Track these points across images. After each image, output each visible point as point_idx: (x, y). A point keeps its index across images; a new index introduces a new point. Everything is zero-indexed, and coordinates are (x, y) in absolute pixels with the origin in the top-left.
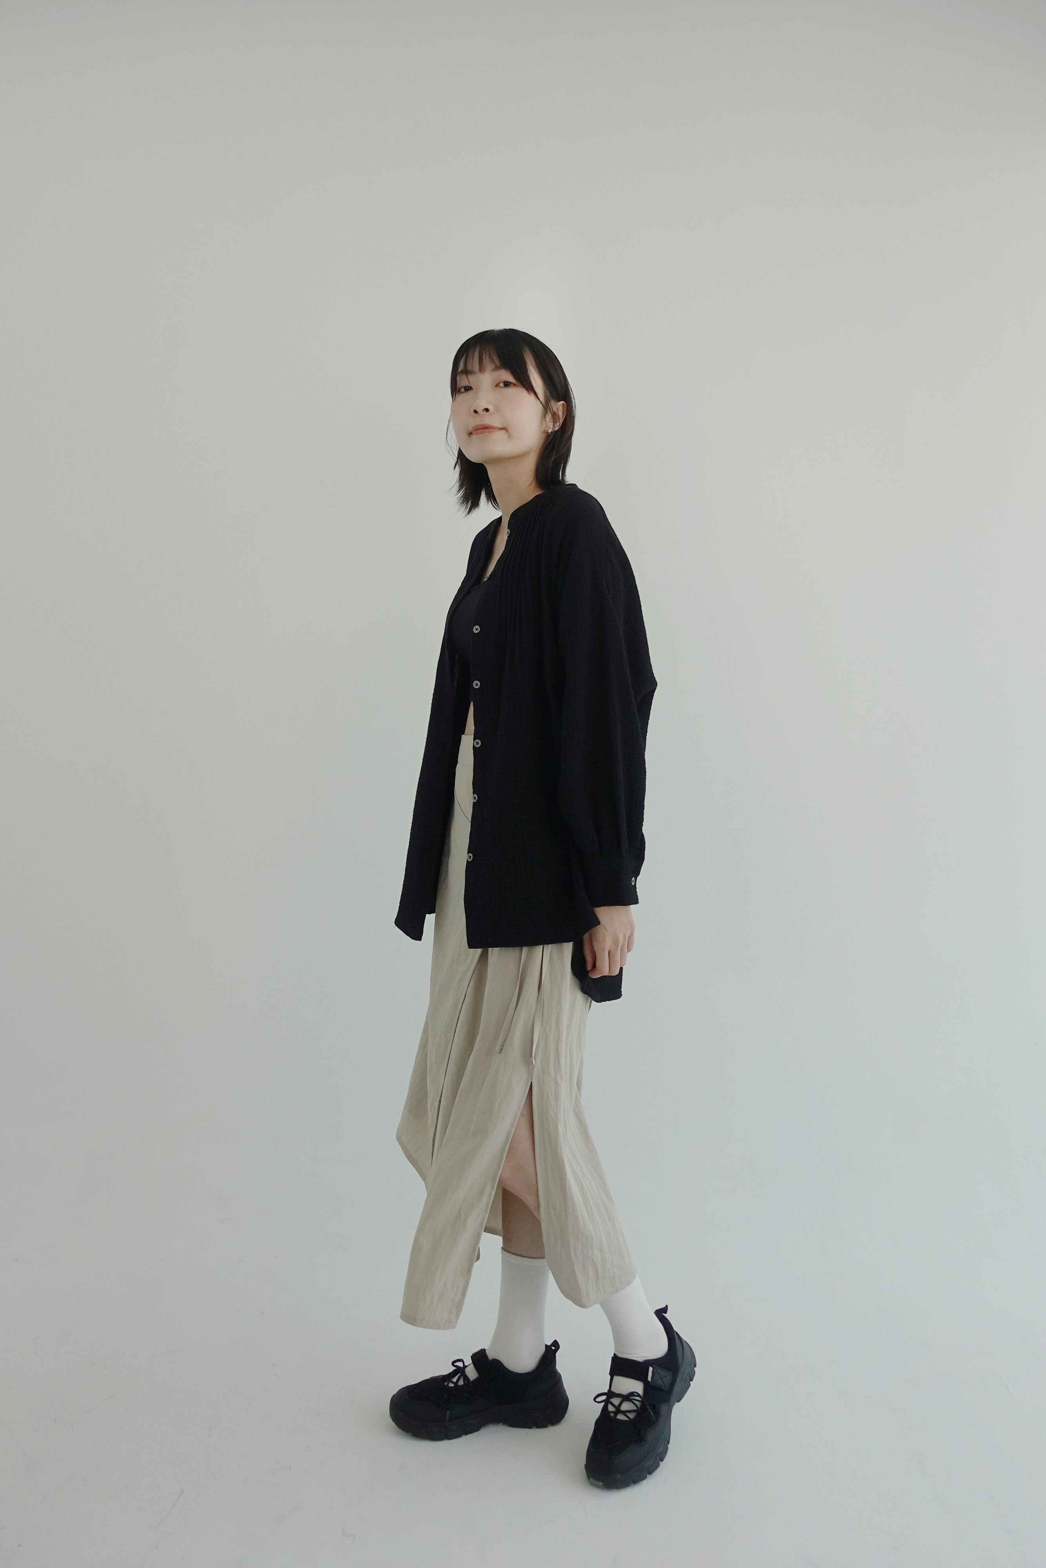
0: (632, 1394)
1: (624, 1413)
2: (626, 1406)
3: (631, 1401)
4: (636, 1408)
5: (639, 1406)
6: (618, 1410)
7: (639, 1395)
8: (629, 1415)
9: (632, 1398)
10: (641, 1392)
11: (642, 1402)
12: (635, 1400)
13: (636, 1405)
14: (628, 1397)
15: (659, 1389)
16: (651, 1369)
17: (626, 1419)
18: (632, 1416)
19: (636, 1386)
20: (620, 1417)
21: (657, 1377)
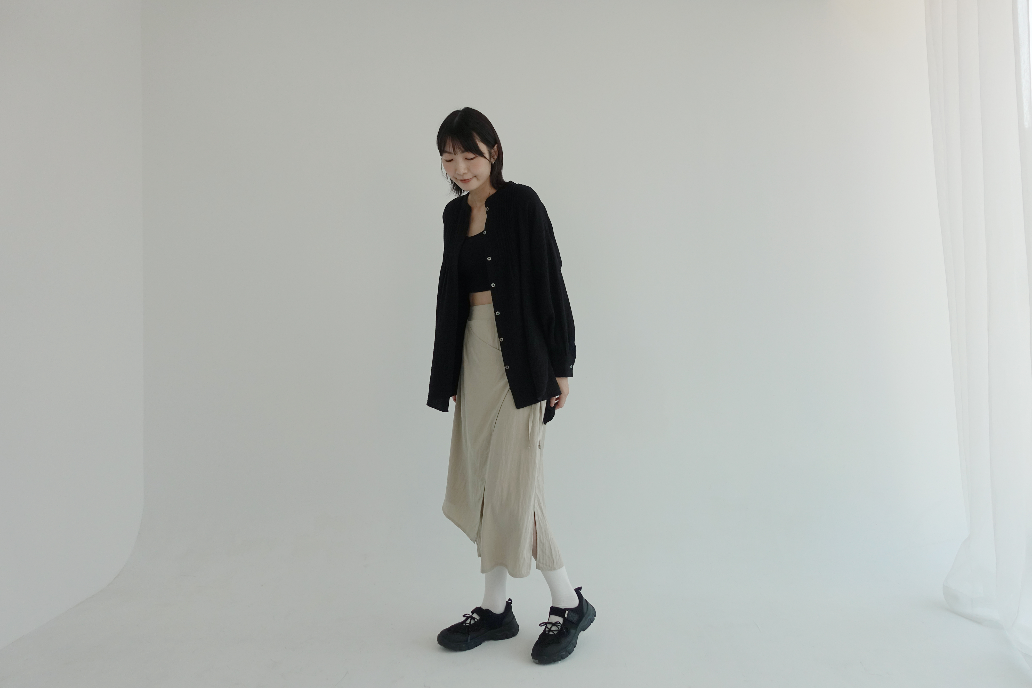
0: (556, 622)
1: (553, 631)
2: (554, 628)
3: (556, 626)
4: (558, 629)
5: (560, 628)
6: (550, 630)
7: (560, 623)
8: (554, 632)
9: (556, 624)
10: (561, 622)
11: (562, 628)
12: (558, 625)
13: (558, 628)
14: (555, 624)
15: (570, 622)
16: (567, 612)
17: (553, 633)
18: (555, 632)
19: (560, 620)
20: (551, 633)
21: (570, 615)
